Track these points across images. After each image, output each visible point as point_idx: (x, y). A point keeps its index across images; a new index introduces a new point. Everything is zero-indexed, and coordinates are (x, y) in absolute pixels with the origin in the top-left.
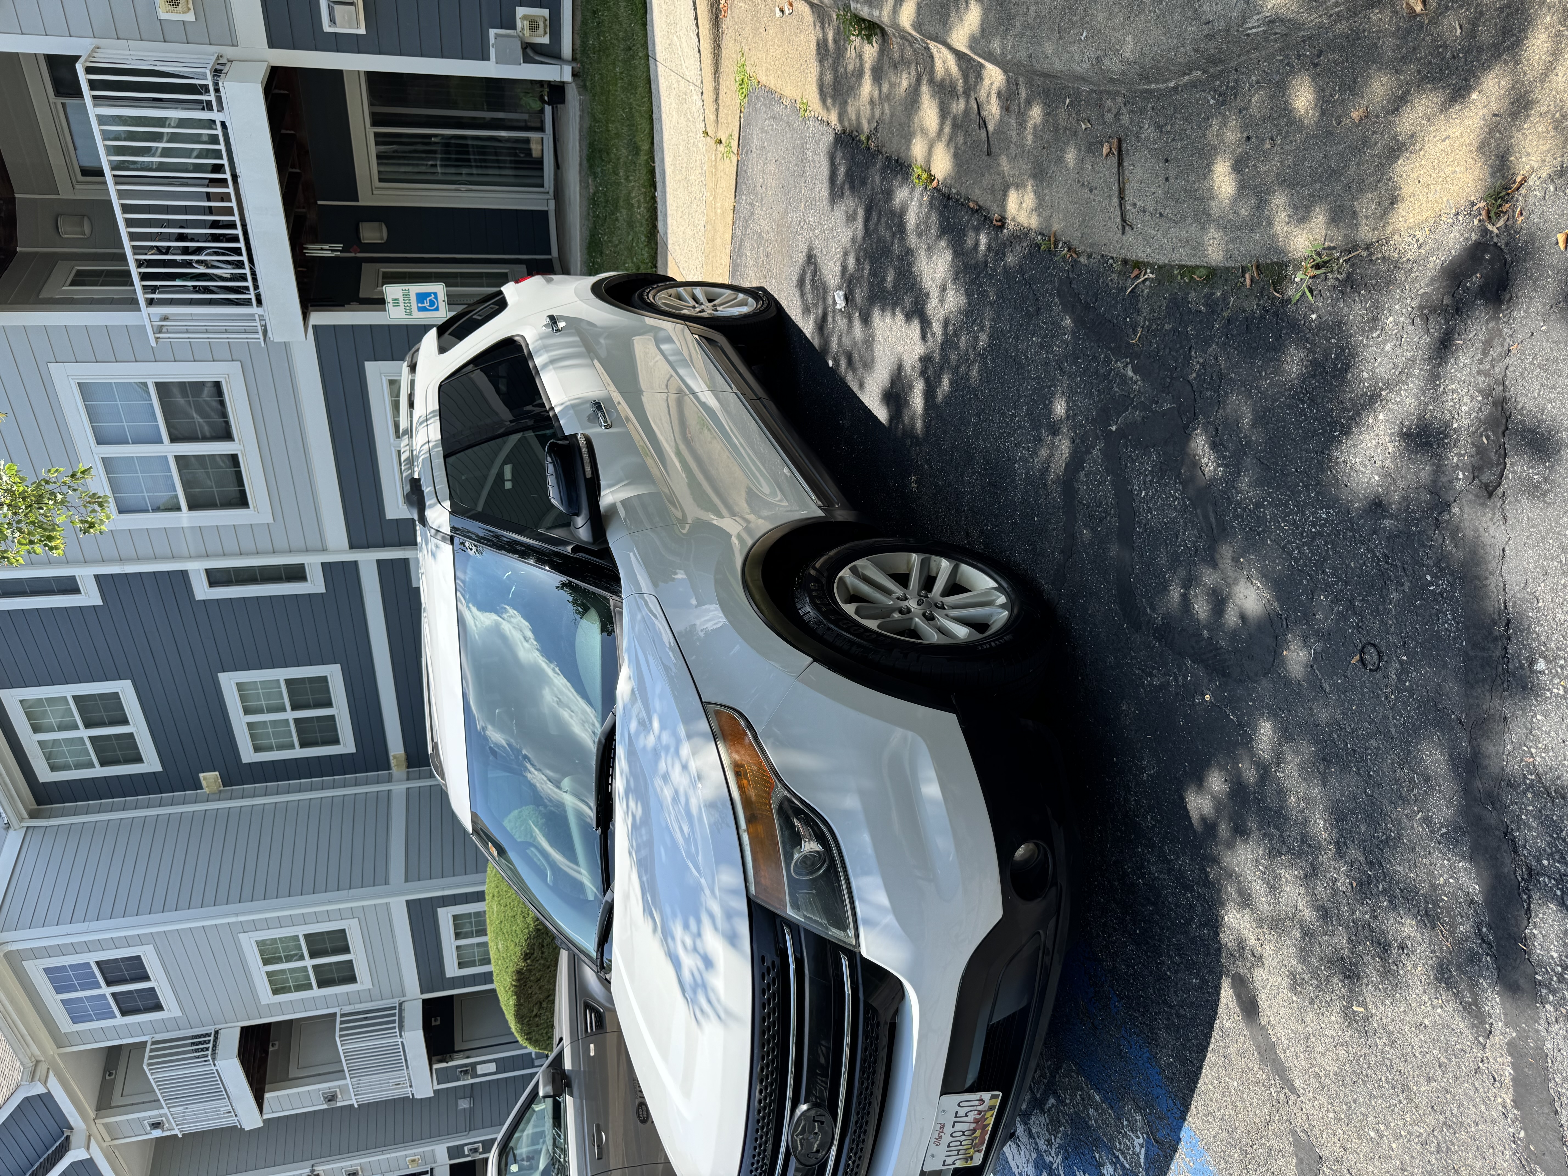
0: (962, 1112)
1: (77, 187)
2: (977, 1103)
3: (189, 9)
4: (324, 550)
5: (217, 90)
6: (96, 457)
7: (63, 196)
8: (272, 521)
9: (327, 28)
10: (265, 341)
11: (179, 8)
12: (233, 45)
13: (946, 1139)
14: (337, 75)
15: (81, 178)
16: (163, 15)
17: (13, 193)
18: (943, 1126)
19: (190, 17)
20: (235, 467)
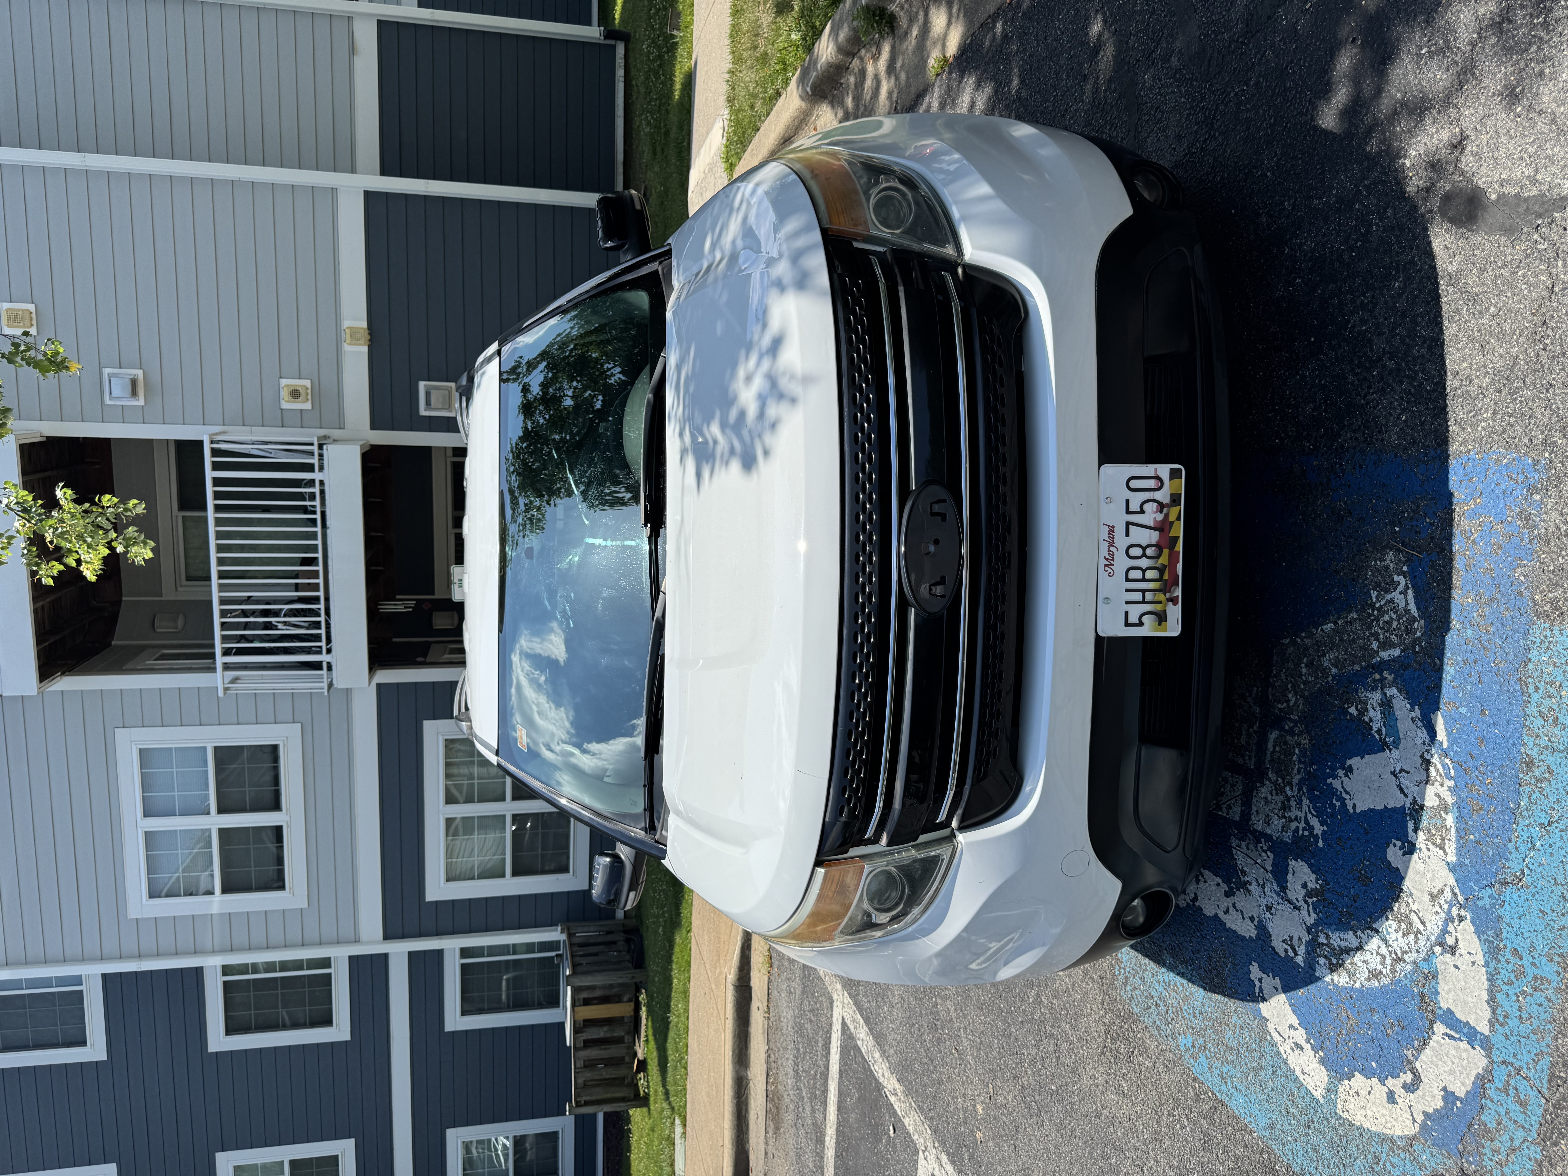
0: (1136, 501)
1: (180, 589)
2: (1152, 483)
3: (308, 400)
4: (356, 941)
5: (321, 456)
6: (140, 831)
7: (165, 598)
8: (306, 906)
9: (423, 412)
10: (329, 690)
11: (300, 399)
12: (340, 428)
13: (1122, 563)
14: (426, 451)
15: (184, 582)
16: (285, 405)
17: (121, 596)
18: (1112, 530)
19: (308, 406)
20: (278, 842)
